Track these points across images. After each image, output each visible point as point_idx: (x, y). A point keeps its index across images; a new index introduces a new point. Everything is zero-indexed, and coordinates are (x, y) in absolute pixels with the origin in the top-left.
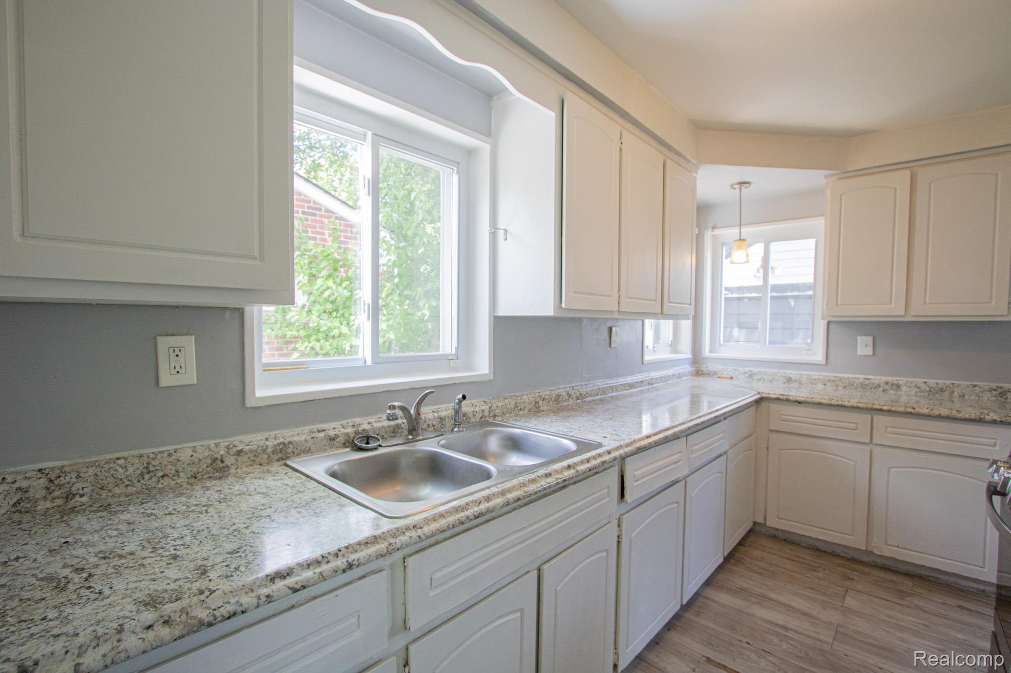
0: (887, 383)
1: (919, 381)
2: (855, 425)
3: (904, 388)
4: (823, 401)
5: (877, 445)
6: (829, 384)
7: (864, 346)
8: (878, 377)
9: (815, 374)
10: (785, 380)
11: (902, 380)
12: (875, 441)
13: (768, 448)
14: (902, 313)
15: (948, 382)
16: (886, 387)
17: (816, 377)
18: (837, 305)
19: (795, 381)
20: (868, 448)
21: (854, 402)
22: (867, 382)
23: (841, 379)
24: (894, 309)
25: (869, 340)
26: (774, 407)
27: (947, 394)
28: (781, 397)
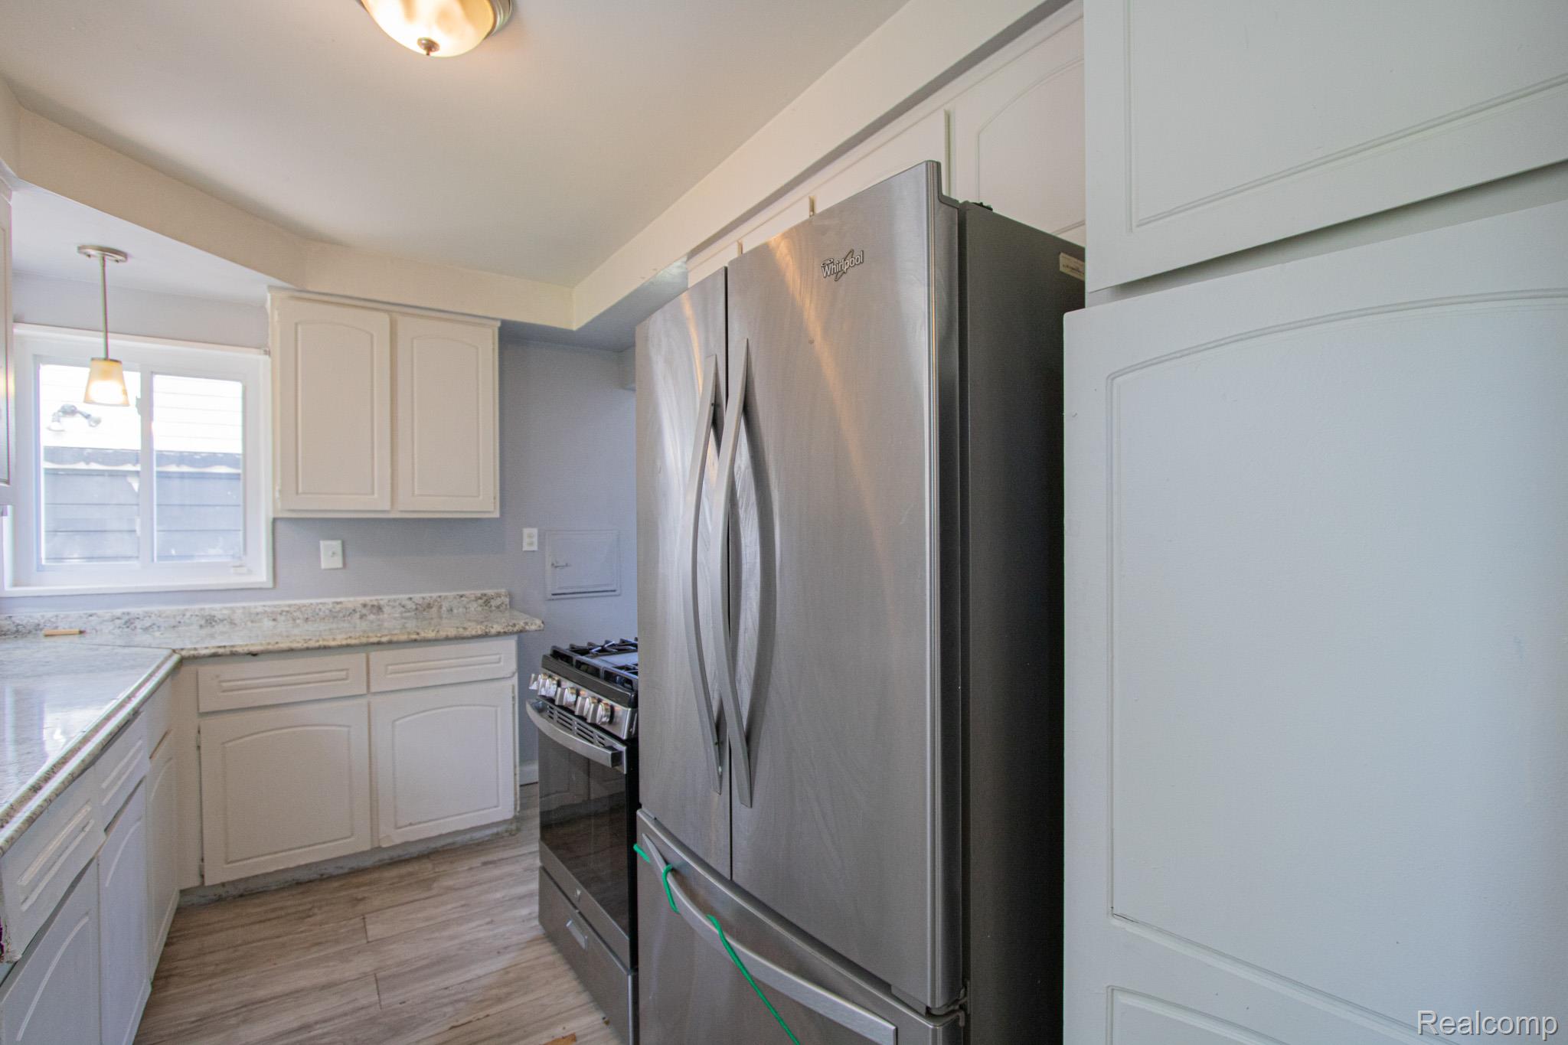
0: (365, 606)
1: (403, 597)
2: (344, 673)
3: (386, 609)
4: (294, 645)
5: (375, 693)
6: (281, 618)
7: (329, 553)
8: (352, 599)
9: (257, 606)
10: (203, 622)
11: (383, 599)
12: (373, 689)
13: (199, 747)
14: (387, 507)
15: (435, 595)
16: (364, 611)
17: (260, 610)
18: (297, 493)
19: (222, 620)
20: (363, 701)
21: (341, 640)
22: (338, 607)
23: (299, 608)
24: (376, 502)
25: (337, 545)
26: (207, 671)
27: (434, 610)
28: (221, 651)
